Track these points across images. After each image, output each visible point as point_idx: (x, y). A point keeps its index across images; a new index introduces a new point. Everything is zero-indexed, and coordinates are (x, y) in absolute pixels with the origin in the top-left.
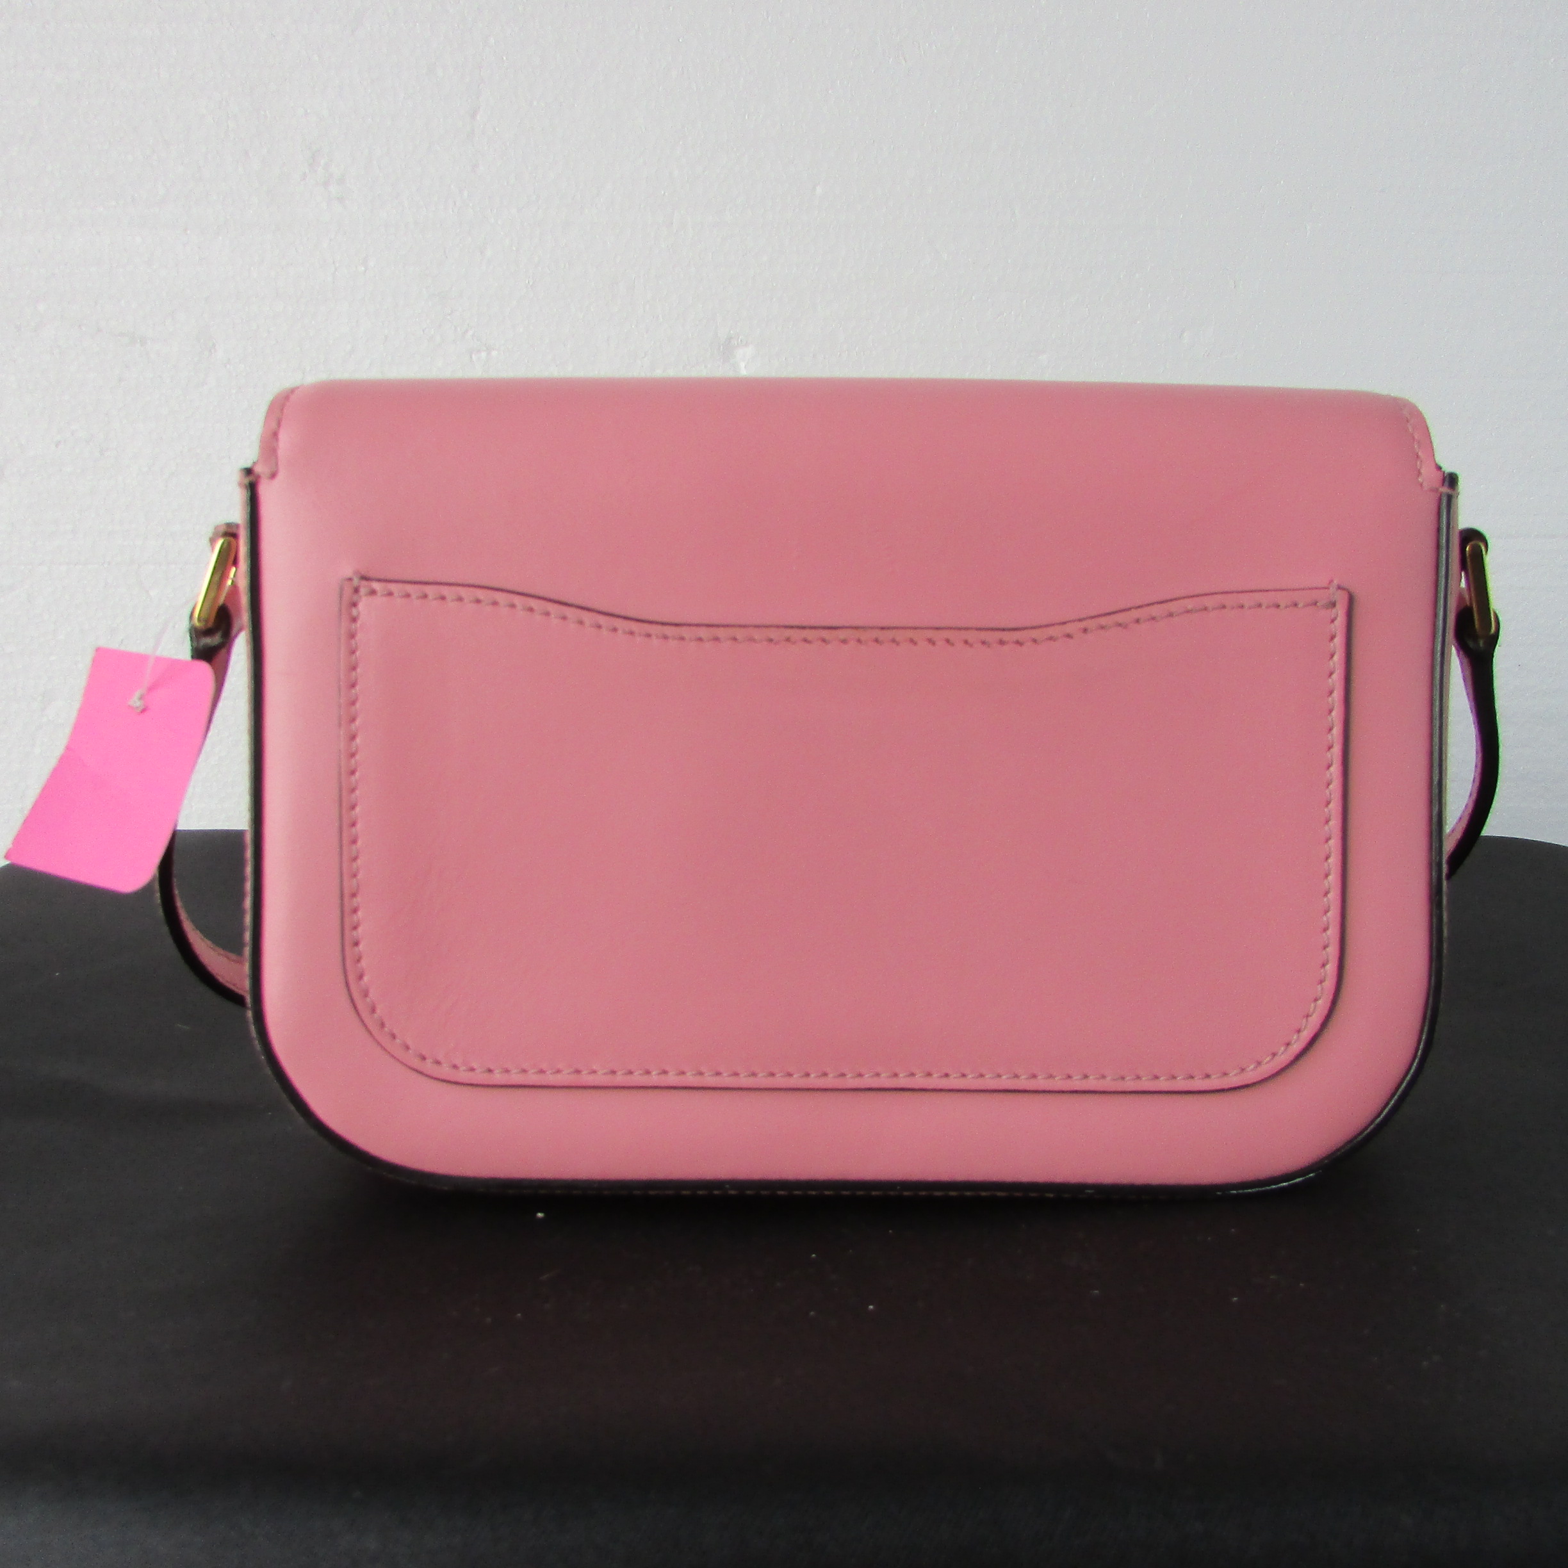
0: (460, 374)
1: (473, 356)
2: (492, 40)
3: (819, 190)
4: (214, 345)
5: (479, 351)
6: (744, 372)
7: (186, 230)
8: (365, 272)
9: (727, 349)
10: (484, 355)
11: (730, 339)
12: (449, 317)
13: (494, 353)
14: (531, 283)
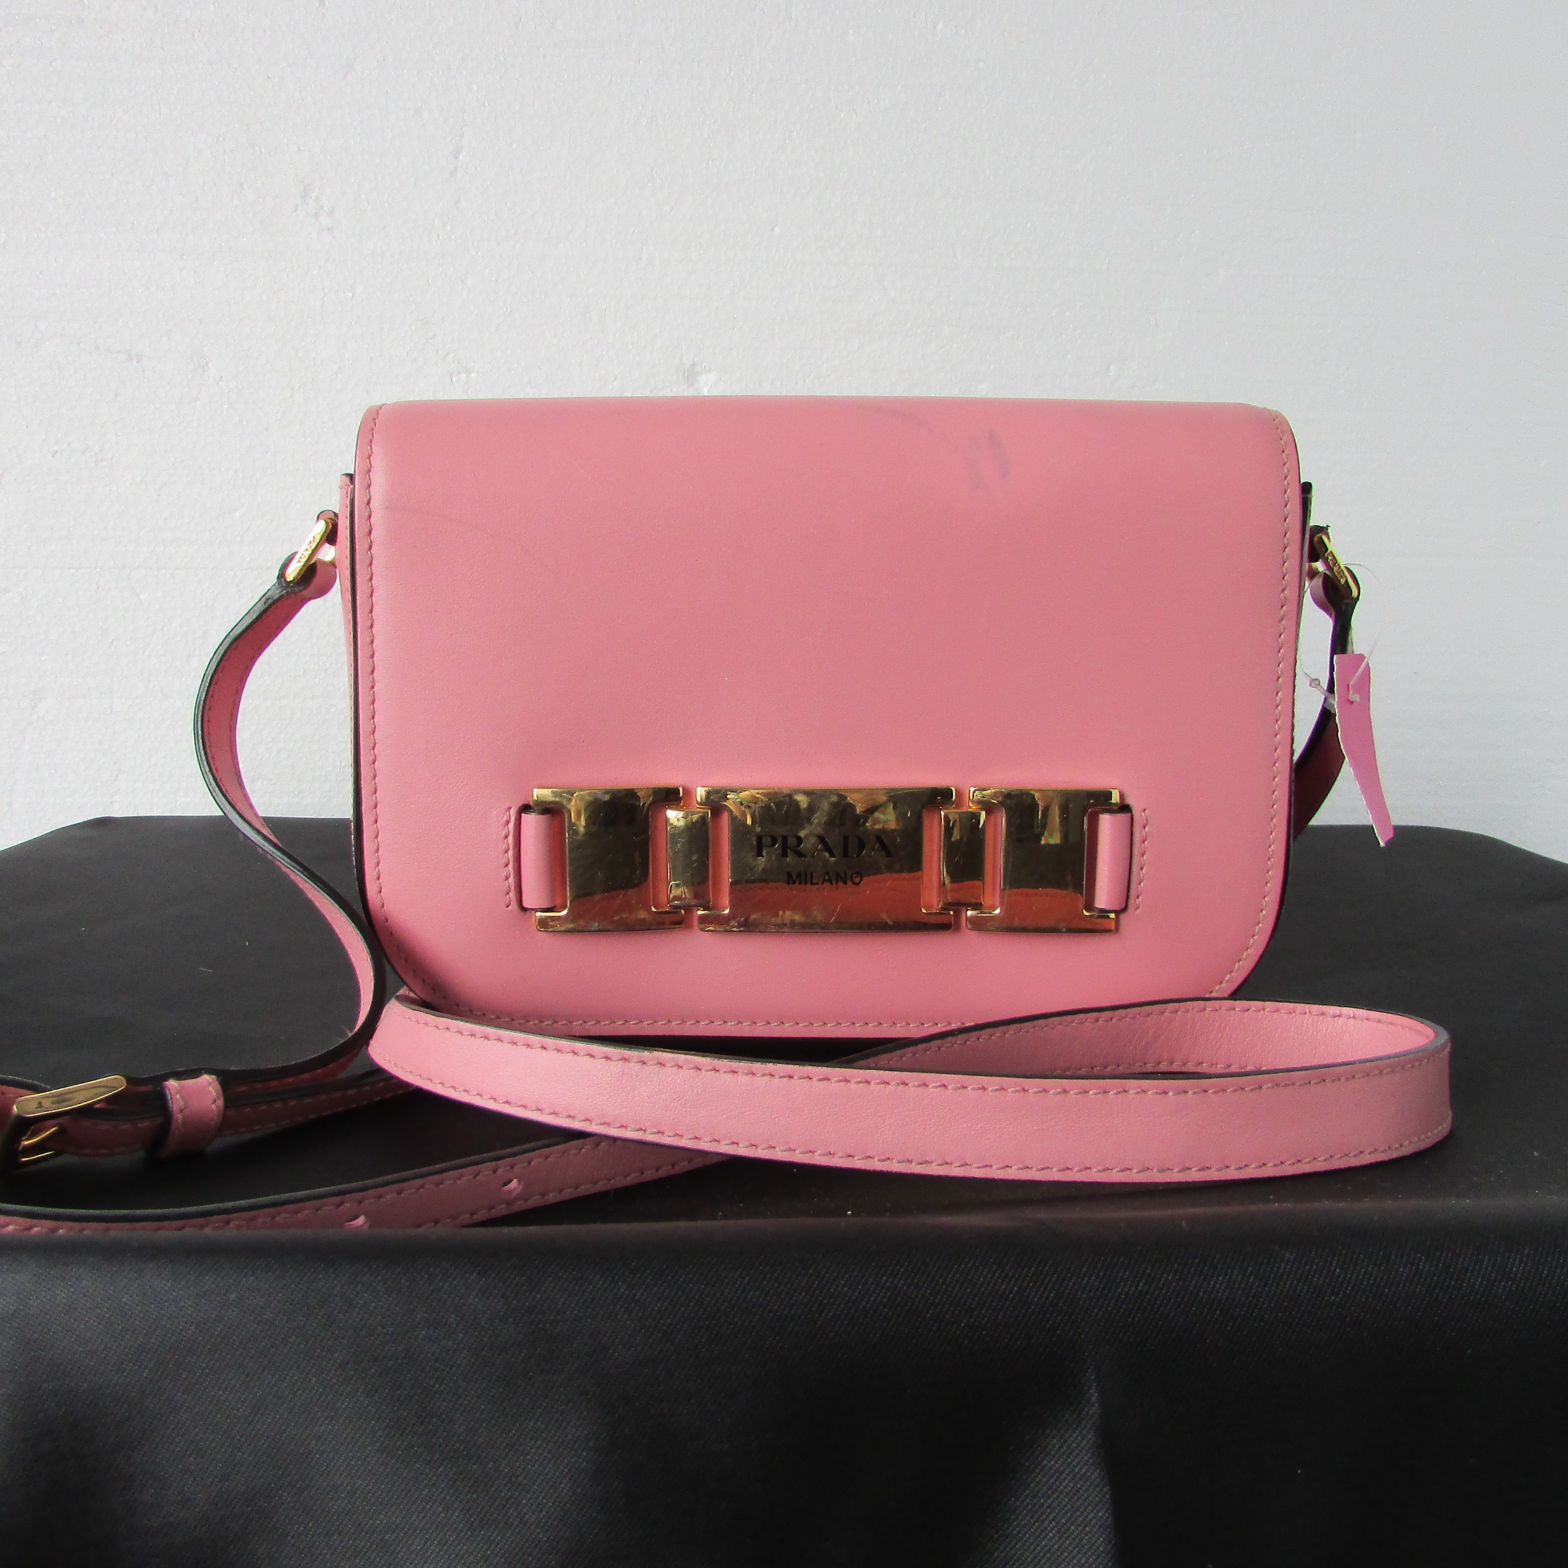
0: (442, 396)
1: (454, 378)
2: (475, 87)
3: (777, 231)
4: (207, 364)
5: (459, 373)
6: (705, 392)
7: (183, 255)
8: (353, 296)
9: (691, 375)
10: (463, 376)
11: (694, 365)
12: (430, 341)
13: (473, 375)
14: (509, 311)
